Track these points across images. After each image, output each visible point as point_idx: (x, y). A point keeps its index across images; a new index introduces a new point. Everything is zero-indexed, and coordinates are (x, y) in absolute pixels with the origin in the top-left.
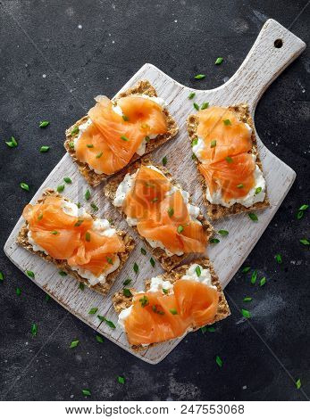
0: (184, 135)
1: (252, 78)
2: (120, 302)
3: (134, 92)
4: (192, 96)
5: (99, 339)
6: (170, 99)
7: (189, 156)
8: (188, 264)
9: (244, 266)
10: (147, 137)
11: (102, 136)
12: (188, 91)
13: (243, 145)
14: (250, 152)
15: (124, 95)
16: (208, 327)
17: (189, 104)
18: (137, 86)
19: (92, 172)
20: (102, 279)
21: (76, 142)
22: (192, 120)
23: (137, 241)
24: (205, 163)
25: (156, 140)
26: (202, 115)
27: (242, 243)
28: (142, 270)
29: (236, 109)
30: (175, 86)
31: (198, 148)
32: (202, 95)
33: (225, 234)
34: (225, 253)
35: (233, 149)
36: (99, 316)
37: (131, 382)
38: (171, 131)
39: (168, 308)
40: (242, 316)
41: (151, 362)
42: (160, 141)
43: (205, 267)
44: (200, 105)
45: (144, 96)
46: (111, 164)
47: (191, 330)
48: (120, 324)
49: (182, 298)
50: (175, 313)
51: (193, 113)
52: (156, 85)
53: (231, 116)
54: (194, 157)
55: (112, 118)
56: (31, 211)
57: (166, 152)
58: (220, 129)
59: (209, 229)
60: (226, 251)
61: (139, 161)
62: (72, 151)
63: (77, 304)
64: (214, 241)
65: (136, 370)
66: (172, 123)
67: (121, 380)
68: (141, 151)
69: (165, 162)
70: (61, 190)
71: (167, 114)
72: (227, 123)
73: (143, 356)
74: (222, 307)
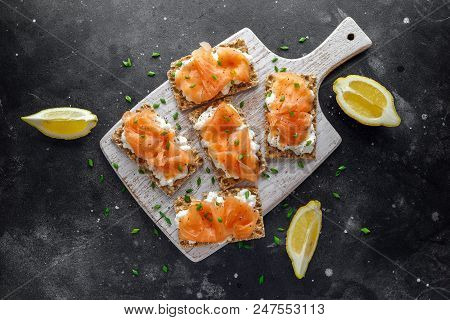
0: (261, 88)
1: (325, 57)
2: (180, 204)
3: (231, 46)
4: (275, 61)
5: (156, 232)
6: (258, 58)
7: (261, 105)
8: (241, 188)
9: (284, 202)
10: (232, 82)
11: (199, 72)
12: (273, 55)
13: (305, 105)
14: (309, 113)
15: (223, 46)
16: (244, 242)
17: (271, 66)
18: (235, 42)
19: (184, 98)
20: (170, 181)
21: (177, 73)
22: (271, 78)
23: (205, 161)
24: (273, 112)
25: (239, 86)
26: (279, 76)
28: (203, 185)
29: (307, 78)
30: (264, 50)
31: (271, 100)
32: (283, 61)
33: (275, 172)
34: (271, 188)
35: (296, 107)
36: (160, 212)
37: (172, 272)
38: (252, 82)
39: (217, 216)
40: (273, 241)
41: (193, 260)
42: (242, 87)
43: (253, 194)
44: (279, 68)
45: (238, 50)
46: (200, 95)
47: (230, 240)
48: (176, 221)
49: (229, 211)
50: (220, 221)
51: (273, 73)
52: (250, 46)
53: (301, 82)
54: (265, 106)
55: (209, 60)
56: (129, 117)
57: (245, 98)
58: (290, 90)
59: (263, 165)
60: (272, 186)
61: (222, 99)
62: (172, 80)
63: (146, 198)
64: (265, 176)
65: (178, 264)
66: (254, 77)
67: (165, 268)
68: (226, 92)
69: (241, 105)
70: (156, 107)
71: (252, 68)
72: (297, 85)
73: (187, 252)
74: (259, 228)
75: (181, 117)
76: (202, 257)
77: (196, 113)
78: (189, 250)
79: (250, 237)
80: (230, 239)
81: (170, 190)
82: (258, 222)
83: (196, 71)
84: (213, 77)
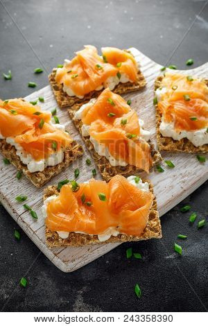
2: (51, 194)
4: (163, 70)
5: (17, 235)
17: (160, 73)
23: (86, 153)
27: (186, 178)
28: (82, 177)
30: (151, 63)
33: (171, 167)
36: (25, 206)
40: (174, 248)
59: (156, 155)
60: (169, 180)
62: (53, 80)
63: (9, 190)
65: (43, 277)
66: (142, 79)
67: (23, 281)
69: (129, 103)
73: (56, 255)
74: (154, 223)
75: (60, 114)
76: (77, 261)
77: (78, 107)
78: (59, 251)
79: (142, 234)
80: (116, 234)
81: (39, 177)
82: (152, 216)
83: (79, 65)
84: (98, 66)
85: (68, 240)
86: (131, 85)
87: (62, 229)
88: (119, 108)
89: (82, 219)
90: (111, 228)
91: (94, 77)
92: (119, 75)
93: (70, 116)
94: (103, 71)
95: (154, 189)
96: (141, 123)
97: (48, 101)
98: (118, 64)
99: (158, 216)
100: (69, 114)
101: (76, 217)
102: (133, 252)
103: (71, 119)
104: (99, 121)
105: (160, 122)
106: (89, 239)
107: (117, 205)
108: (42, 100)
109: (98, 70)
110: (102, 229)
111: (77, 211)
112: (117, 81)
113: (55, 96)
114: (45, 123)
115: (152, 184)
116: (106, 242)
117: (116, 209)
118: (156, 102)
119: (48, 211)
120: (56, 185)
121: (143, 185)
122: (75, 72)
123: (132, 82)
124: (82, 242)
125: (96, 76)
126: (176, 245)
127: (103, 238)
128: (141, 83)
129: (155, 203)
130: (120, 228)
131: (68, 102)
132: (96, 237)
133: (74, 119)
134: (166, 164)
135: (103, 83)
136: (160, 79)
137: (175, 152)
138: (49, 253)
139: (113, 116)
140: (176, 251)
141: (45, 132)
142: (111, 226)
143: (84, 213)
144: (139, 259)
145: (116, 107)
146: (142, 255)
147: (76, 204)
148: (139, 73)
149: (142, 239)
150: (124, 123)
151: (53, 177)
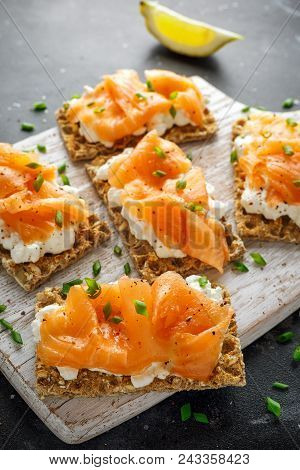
2: (49, 302)
4: (245, 111)
19: (82, 139)
27: (286, 284)
34: (254, 290)
42: (190, 132)
73: (52, 410)
74: (232, 359)
76: (90, 424)
77: (102, 161)
78: (58, 405)
79: (210, 378)
80: (163, 375)
81: (30, 272)
82: (228, 347)
83: (107, 94)
84: (138, 96)
85: (77, 385)
86: (193, 130)
87: (65, 362)
88: (173, 162)
89: (102, 347)
90: (154, 364)
91: (132, 113)
92: (173, 111)
93: (89, 176)
94: (147, 104)
95: (232, 299)
96: (210, 189)
97: (52, 151)
98: (173, 94)
99: (239, 346)
100: (87, 171)
101: (93, 343)
102: (193, 410)
103: (90, 180)
104: (138, 181)
105: (242, 189)
106: (114, 382)
107: (167, 324)
108: (42, 150)
109: (139, 101)
110: (139, 364)
111: (95, 331)
112: (170, 122)
113: (65, 143)
114: (45, 182)
115: (228, 292)
116: (145, 390)
117: (165, 330)
118: (234, 158)
119: (42, 331)
120: (59, 288)
121: (213, 291)
122: (101, 105)
123: (194, 124)
124: (102, 388)
125: (135, 112)
126: (271, 401)
127: (140, 382)
128: (210, 128)
129: (233, 324)
130: (171, 365)
131: (85, 152)
132: (127, 380)
133: (95, 179)
134: (252, 260)
135: (146, 123)
136: (241, 123)
137: (267, 240)
138: (40, 408)
139: (162, 176)
140: (270, 412)
141: (44, 196)
142: (156, 359)
143: (106, 336)
144: (202, 424)
145: (167, 161)
146: (209, 416)
147: (94, 319)
148: (206, 112)
149: (211, 386)
150: (181, 187)
151: (54, 274)
